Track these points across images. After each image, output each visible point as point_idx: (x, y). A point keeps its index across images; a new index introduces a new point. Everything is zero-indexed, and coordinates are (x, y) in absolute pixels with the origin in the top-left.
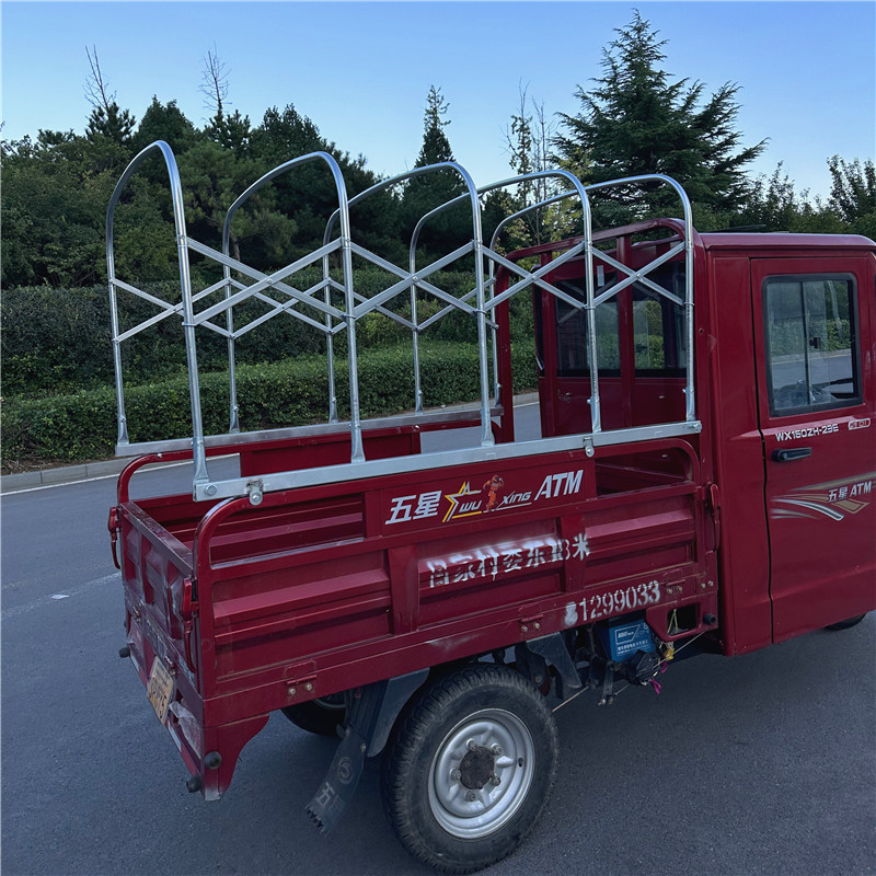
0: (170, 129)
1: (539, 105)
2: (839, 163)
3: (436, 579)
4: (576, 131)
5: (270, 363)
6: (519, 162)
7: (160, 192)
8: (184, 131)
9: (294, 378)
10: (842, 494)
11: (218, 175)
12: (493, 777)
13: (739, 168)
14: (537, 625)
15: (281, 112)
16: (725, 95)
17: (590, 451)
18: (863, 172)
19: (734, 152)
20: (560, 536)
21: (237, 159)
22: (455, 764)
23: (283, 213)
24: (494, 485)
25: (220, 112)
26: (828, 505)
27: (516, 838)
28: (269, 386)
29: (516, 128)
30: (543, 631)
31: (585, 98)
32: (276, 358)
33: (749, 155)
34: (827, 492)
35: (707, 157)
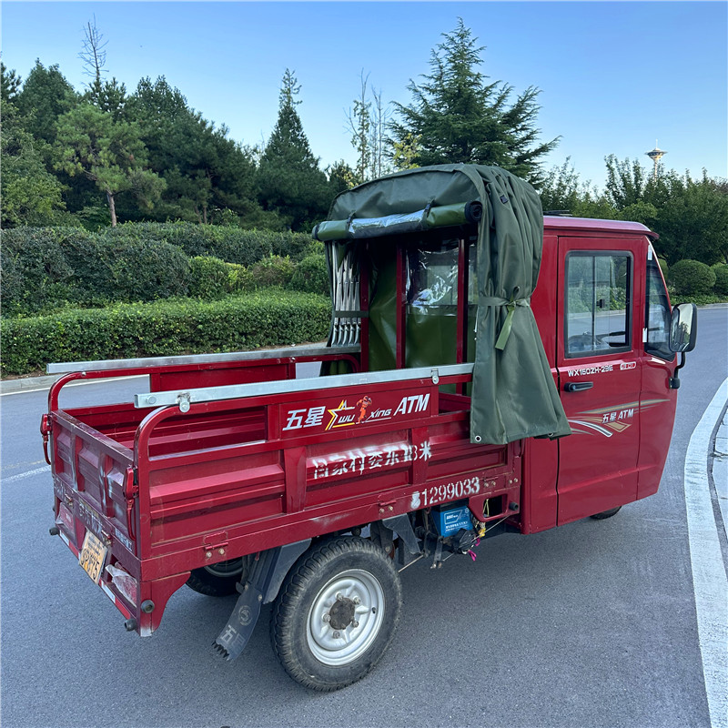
0: (53, 91)
1: (378, 93)
2: (614, 161)
3: (319, 473)
4: (408, 118)
5: (144, 303)
6: (359, 142)
7: (44, 147)
8: (66, 94)
9: (167, 316)
10: (613, 417)
11: (97, 135)
12: (353, 621)
13: (536, 160)
14: (391, 508)
15: (153, 82)
16: (528, 97)
17: (436, 380)
18: (632, 169)
19: (532, 147)
20: (411, 442)
21: (115, 121)
22: (327, 610)
23: (154, 171)
24: (364, 403)
25: (98, 79)
26: (602, 425)
27: (368, 666)
28: (145, 323)
29: (357, 112)
30: (395, 513)
31: (416, 91)
32: (149, 299)
33: (544, 149)
34: (602, 415)
35: (511, 149)
